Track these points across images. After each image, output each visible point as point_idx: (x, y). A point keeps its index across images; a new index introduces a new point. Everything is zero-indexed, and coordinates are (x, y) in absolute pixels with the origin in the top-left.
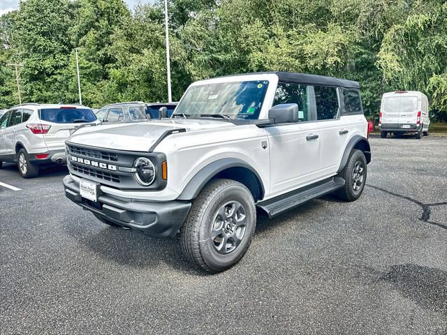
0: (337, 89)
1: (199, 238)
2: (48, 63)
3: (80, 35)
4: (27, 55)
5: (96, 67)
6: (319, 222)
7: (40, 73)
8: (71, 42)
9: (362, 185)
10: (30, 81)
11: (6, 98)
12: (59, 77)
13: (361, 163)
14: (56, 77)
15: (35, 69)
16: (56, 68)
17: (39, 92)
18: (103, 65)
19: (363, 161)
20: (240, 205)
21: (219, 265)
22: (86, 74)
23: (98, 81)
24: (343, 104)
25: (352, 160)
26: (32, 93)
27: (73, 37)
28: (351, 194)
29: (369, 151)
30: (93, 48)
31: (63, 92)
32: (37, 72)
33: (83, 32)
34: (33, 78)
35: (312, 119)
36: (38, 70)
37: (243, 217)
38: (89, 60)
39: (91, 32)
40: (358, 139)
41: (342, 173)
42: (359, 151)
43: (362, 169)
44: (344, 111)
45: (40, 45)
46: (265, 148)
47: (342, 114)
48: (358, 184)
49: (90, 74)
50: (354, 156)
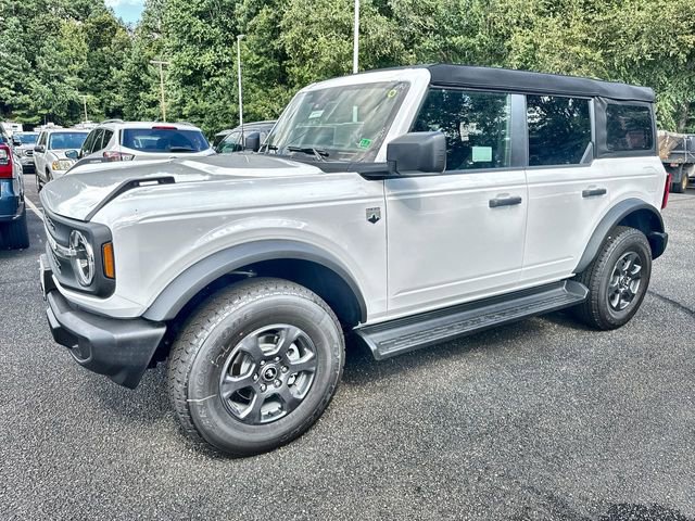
0: (592, 103)
1: (187, 394)
2: (207, 58)
3: (250, 16)
4: (179, 48)
5: (272, 64)
6: (513, 369)
7: (196, 73)
8: (238, 27)
9: (635, 300)
10: (182, 86)
11: (152, 111)
12: (223, 80)
13: (636, 255)
14: (217, 79)
15: (190, 67)
16: (218, 66)
17: (194, 103)
18: (280, 63)
19: (641, 253)
20: (299, 332)
21: (241, 444)
22: (255, 76)
23: (272, 87)
24: (604, 133)
25: (612, 249)
26: (183, 102)
27: (241, 19)
28: (603, 316)
29: (662, 230)
30: (266, 35)
31: (225, 103)
32: (190, 72)
33: (253, 11)
34: (187, 81)
35: (515, 164)
36: (192, 69)
37: (309, 355)
38: (260, 54)
39: (264, 10)
40: (633, 206)
41: (584, 274)
42: (633, 232)
43: (639, 268)
44: (604, 147)
45: (198, 32)
46: (373, 220)
47: (597, 154)
48: (627, 296)
49: (260, 77)
50: (618, 241)
